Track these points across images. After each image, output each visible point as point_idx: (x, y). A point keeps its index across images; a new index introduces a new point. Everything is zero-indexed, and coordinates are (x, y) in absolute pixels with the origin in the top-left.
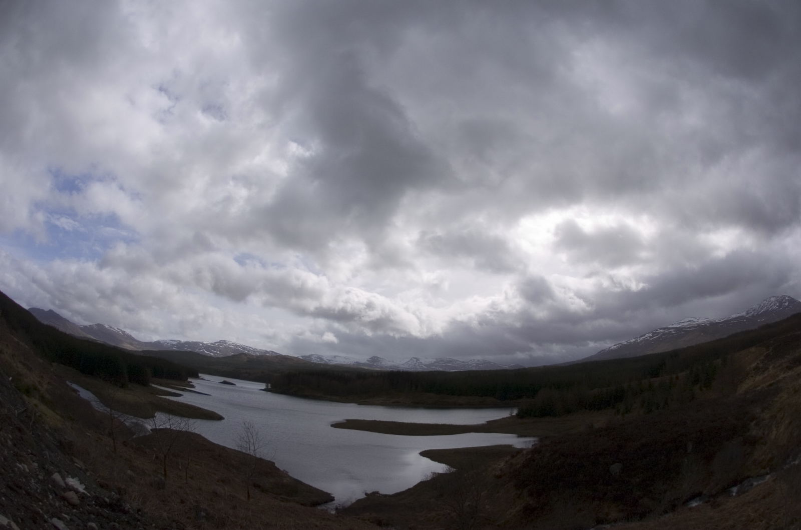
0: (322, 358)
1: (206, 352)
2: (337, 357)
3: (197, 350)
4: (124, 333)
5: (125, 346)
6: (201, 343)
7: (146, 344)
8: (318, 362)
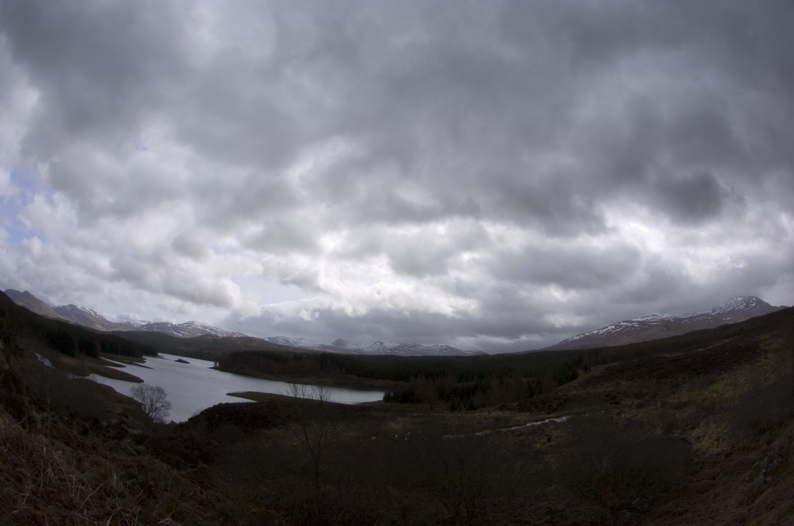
0: (288, 339)
1: (175, 333)
2: (302, 340)
3: (166, 331)
4: (95, 313)
5: (97, 327)
6: (170, 324)
7: (117, 325)
8: (283, 344)
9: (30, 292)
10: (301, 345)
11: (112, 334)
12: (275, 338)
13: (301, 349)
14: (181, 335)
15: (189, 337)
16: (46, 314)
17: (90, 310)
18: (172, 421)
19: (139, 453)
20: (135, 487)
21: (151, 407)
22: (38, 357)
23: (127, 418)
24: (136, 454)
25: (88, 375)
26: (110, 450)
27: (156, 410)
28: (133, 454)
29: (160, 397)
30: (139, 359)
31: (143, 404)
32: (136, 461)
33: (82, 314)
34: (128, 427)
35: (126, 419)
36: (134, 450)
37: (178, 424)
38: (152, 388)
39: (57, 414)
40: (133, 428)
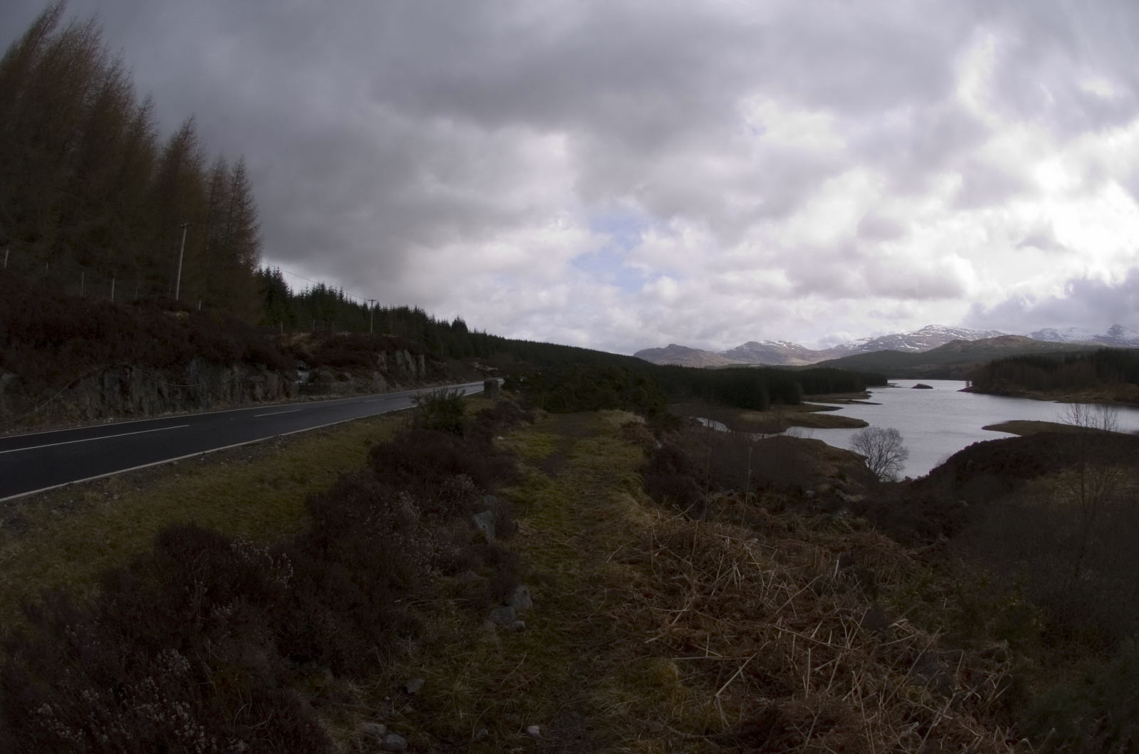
0: (1057, 332)
1: (909, 347)
2: (1073, 330)
3: (897, 346)
4: (789, 345)
5: (793, 363)
6: (900, 336)
7: (824, 352)
8: (1051, 341)
9: (678, 345)
10: (1073, 339)
11: (818, 367)
12: (1040, 333)
13: (1072, 345)
14: (917, 349)
15: (930, 349)
16: (711, 364)
17: (780, 342)
18: (906, 477)
19: (857, 527)
20: (849, 577)
21: (879, 460)
22: (702, 423)
23: (844, 479)
24: (852, 530)
25: (785, 431)
26: (815, 529)
27: (886, 462)
28: (850, 530)
29: (893, 444)
30: (862, 393)
31: (866, 458)
32: (850, 541)
33: (769, 350)
34: (844, 492)
35: (841, 482)
36: (850, 525)
37: (916, 481)
38: (881, 432)
39: (736, 491)
40: (852, 494)
